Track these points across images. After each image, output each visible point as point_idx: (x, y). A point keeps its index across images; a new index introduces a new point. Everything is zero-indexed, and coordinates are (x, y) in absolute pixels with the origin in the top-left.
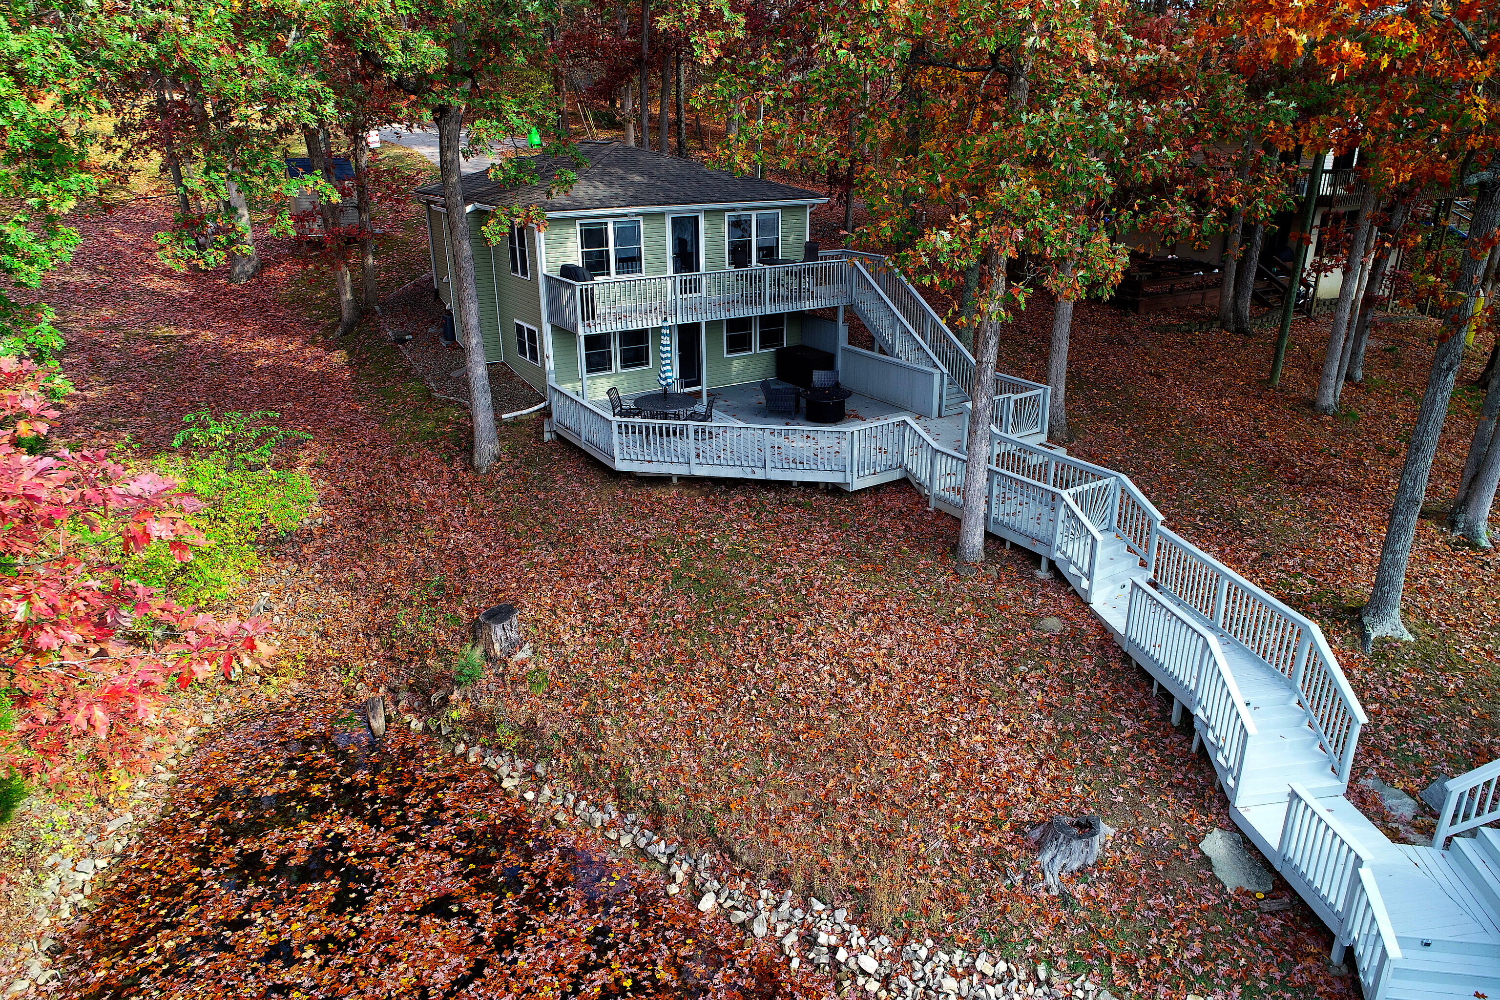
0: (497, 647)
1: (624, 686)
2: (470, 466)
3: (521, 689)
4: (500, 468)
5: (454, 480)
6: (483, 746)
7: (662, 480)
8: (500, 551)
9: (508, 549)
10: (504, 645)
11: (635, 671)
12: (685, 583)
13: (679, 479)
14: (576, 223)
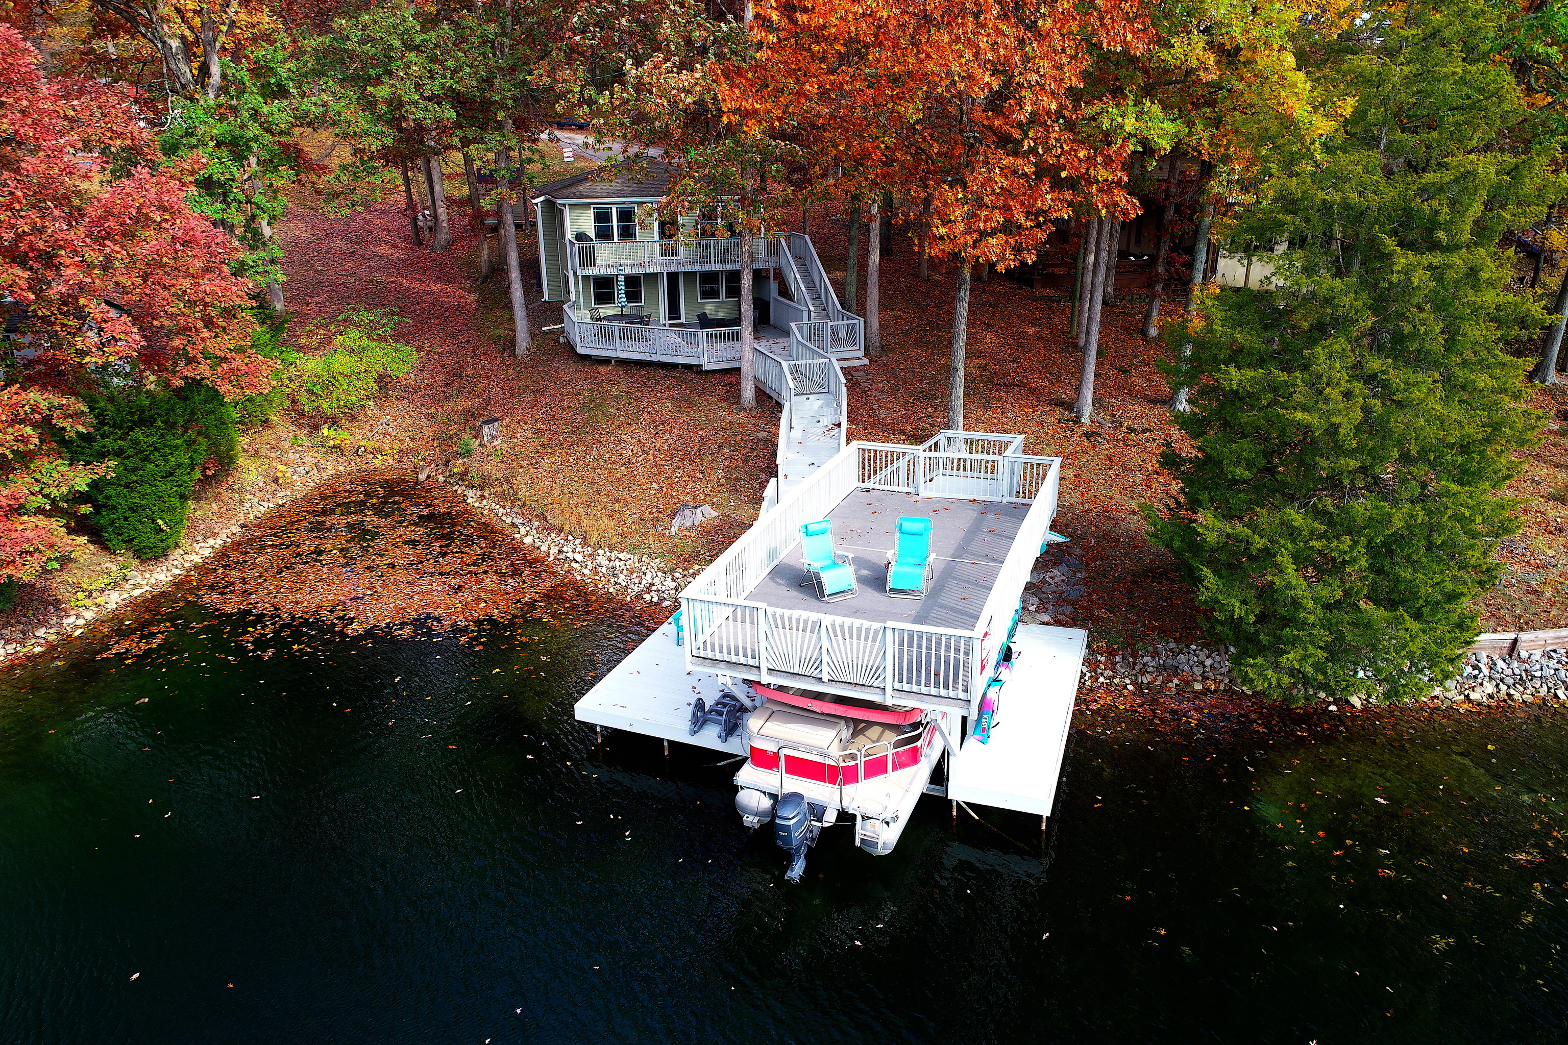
0: (485, 439)
2: (513, 354)
3: (489, 458)
4: (528, 355)
5: (502, 362)
6: (465, 486)
7: (605, 361)
9: (511, 395)
10: (490, 438)
11: (544, 449)
13: (616, 361)
14: (592, 207)
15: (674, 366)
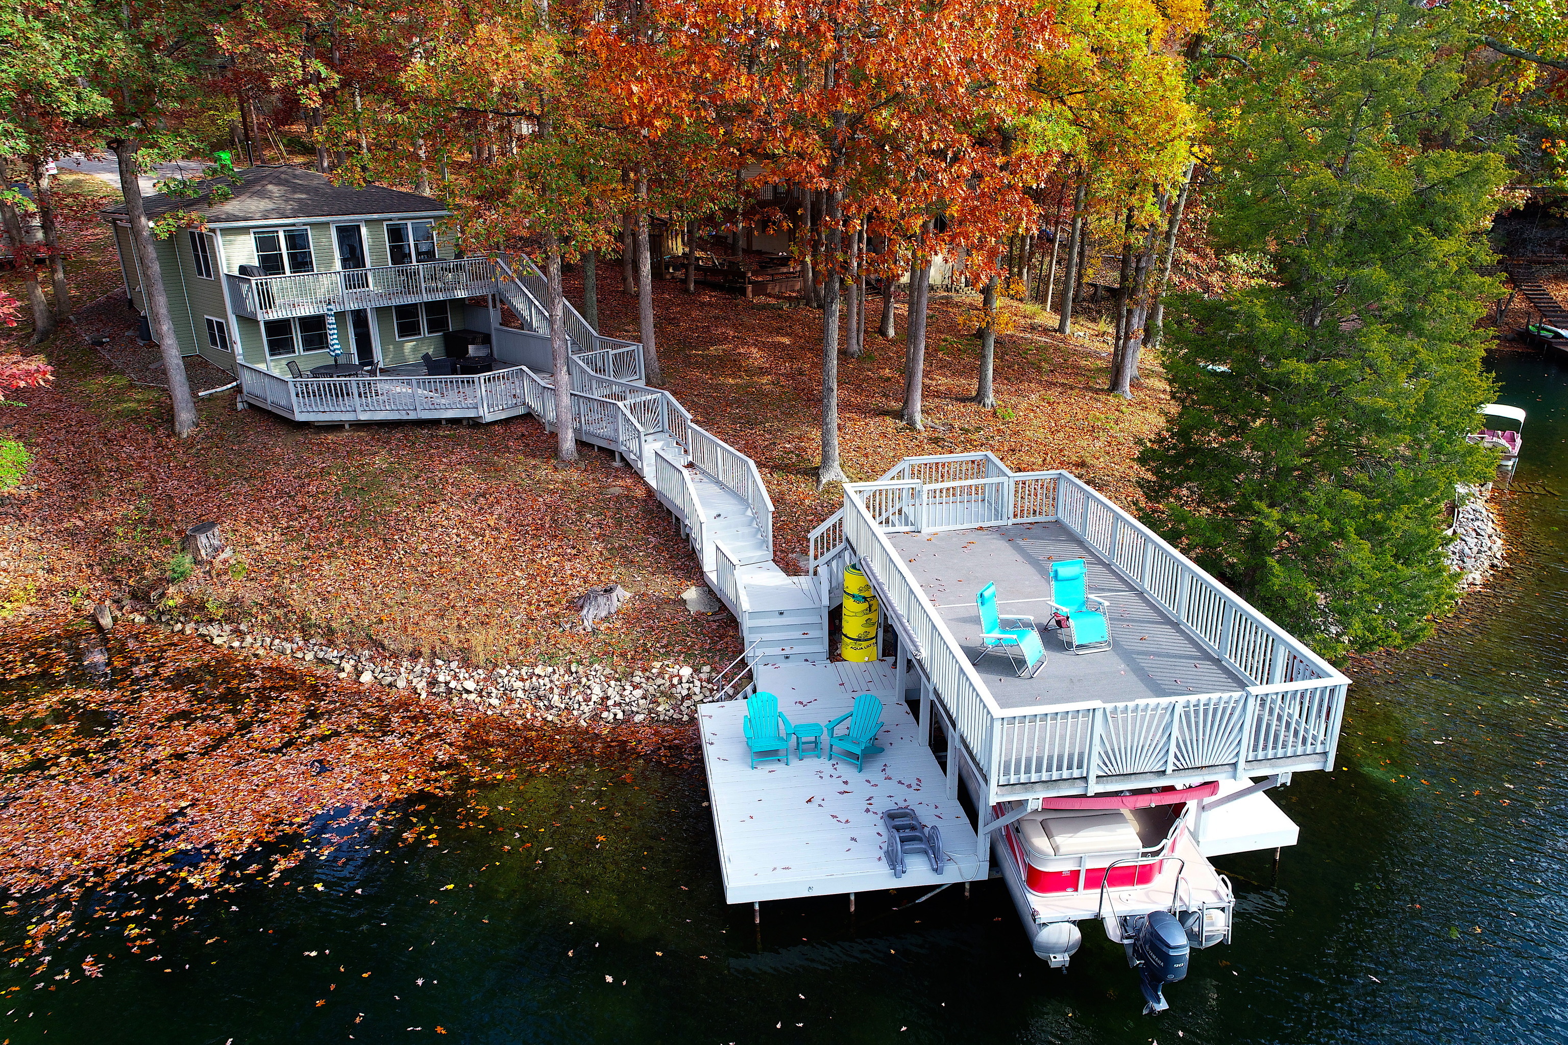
0: (203, 552)
1: (307, 563)
2: (172, 433)
3: (224, 578)
4: (199, 432)
5: (159, 445)
6: (197, 622)
7: (336, 427)
8: (202, 489)
9: (208, 489)
10: (209, 550)
11: (314, 552)
12: (353, 491)
13: (350, 425)
14: (252, 231)
15: (435, 423)
